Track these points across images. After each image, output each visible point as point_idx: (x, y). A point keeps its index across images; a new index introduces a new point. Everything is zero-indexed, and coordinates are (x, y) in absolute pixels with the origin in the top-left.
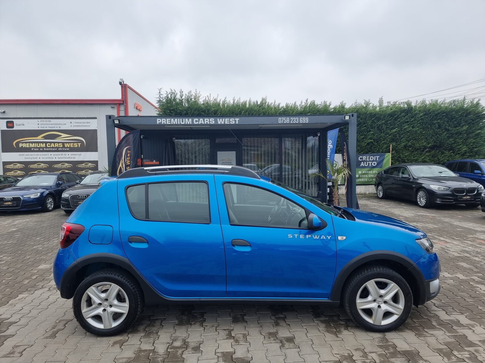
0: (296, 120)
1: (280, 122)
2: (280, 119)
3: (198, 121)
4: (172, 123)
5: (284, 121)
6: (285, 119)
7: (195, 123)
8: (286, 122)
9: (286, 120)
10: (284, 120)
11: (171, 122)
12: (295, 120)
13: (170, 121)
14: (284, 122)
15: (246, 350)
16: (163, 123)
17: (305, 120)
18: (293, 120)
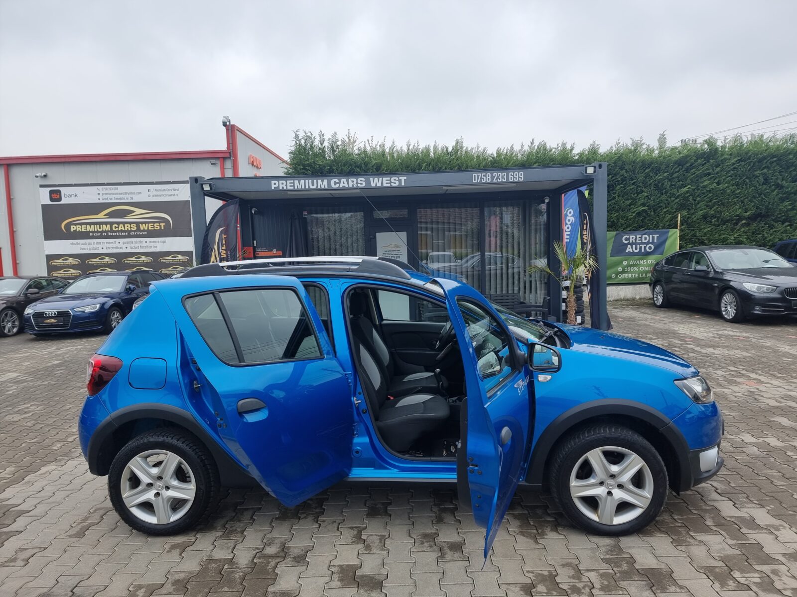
0: (502, 177)
1: (475, 180)
2: (475, 176)
3: (338, 183)
4: (296, 188)
5: (481, 178)
6: (484, 176)
7: (333, 186)
8: (485, 181)
10: (483, 177)
11: (294, 186)
12: (500, 177)
13: (292, 184)
14: (482, 180)
15: (380, 562)
16: (281, 188)
17: (517, 177)
18: (498, 177)
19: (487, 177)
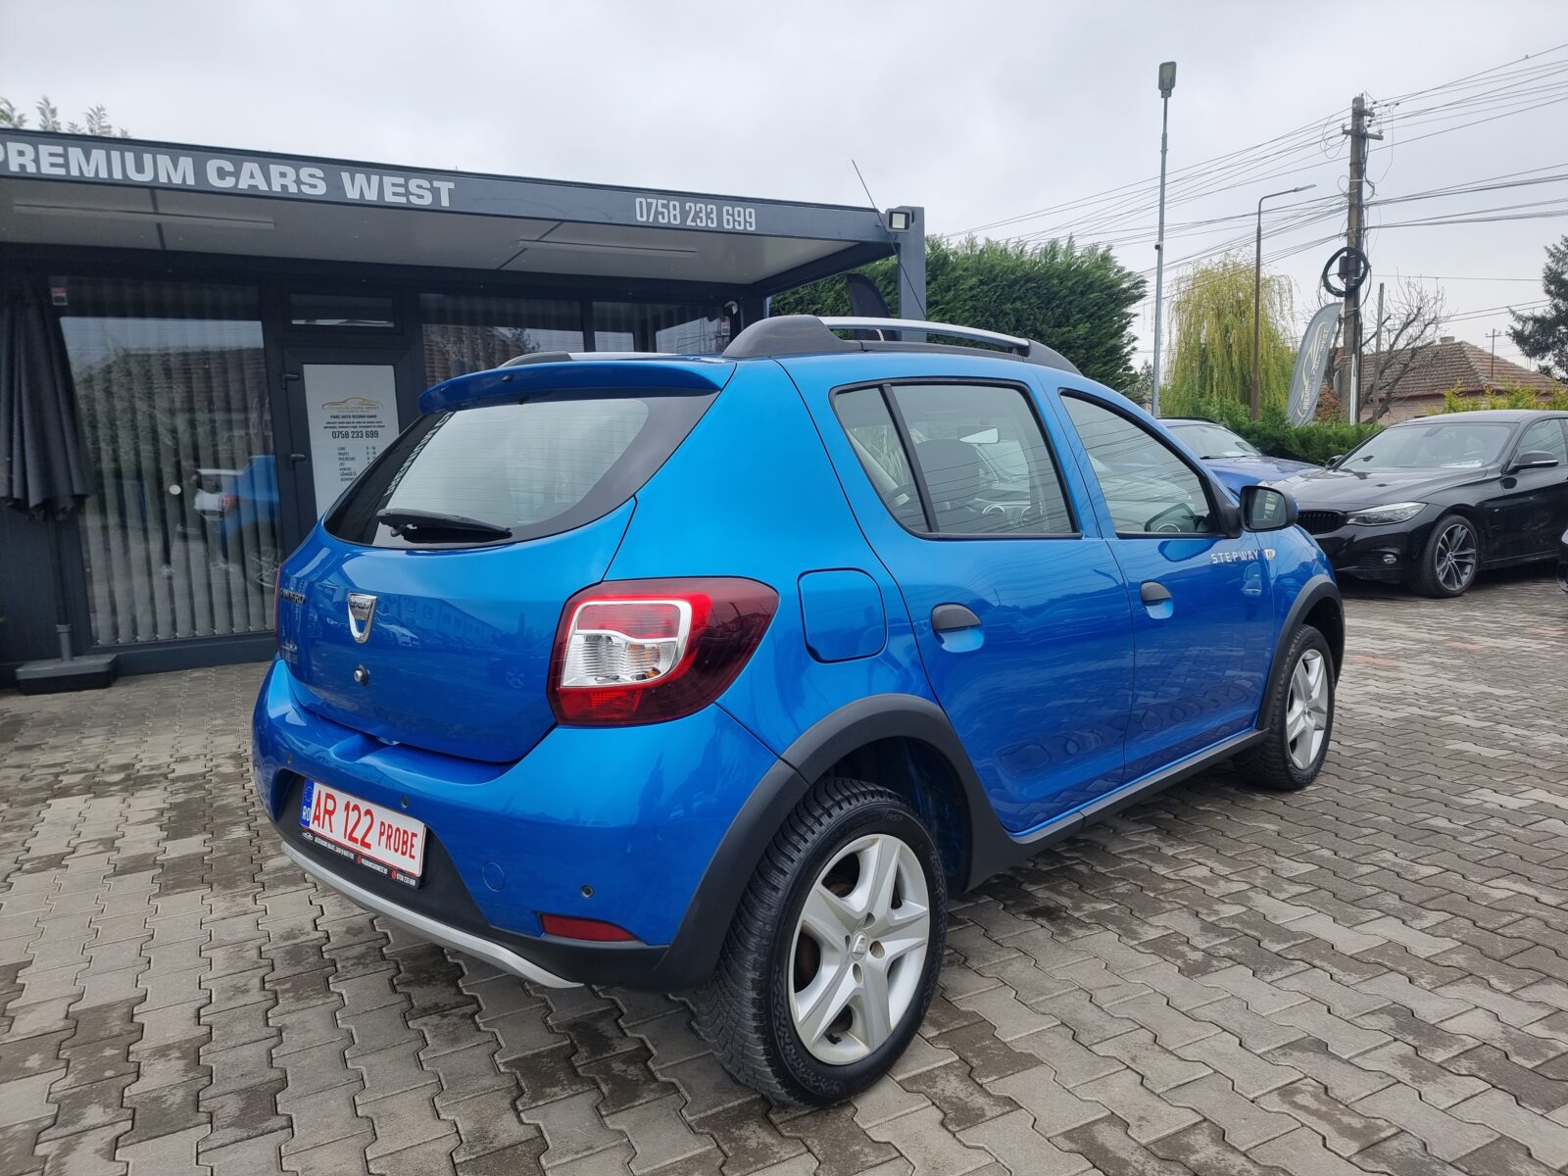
0: (708, 217)
1: (642, 216)
2: (641, 203)
3: (230, 174)
4: (75, 172)
5: (657, 212)
6: (663, 206)
7: (215, 181)
8: (666, 221)
9: (665, 211)
10: (660, 209)
11: (66, 165)
12: (703, 215)
13: (61, 160)
14: (660, 217)
16: (14, 168)
17: (742, 219)
18: (697, 216)
19: (672, 213)
